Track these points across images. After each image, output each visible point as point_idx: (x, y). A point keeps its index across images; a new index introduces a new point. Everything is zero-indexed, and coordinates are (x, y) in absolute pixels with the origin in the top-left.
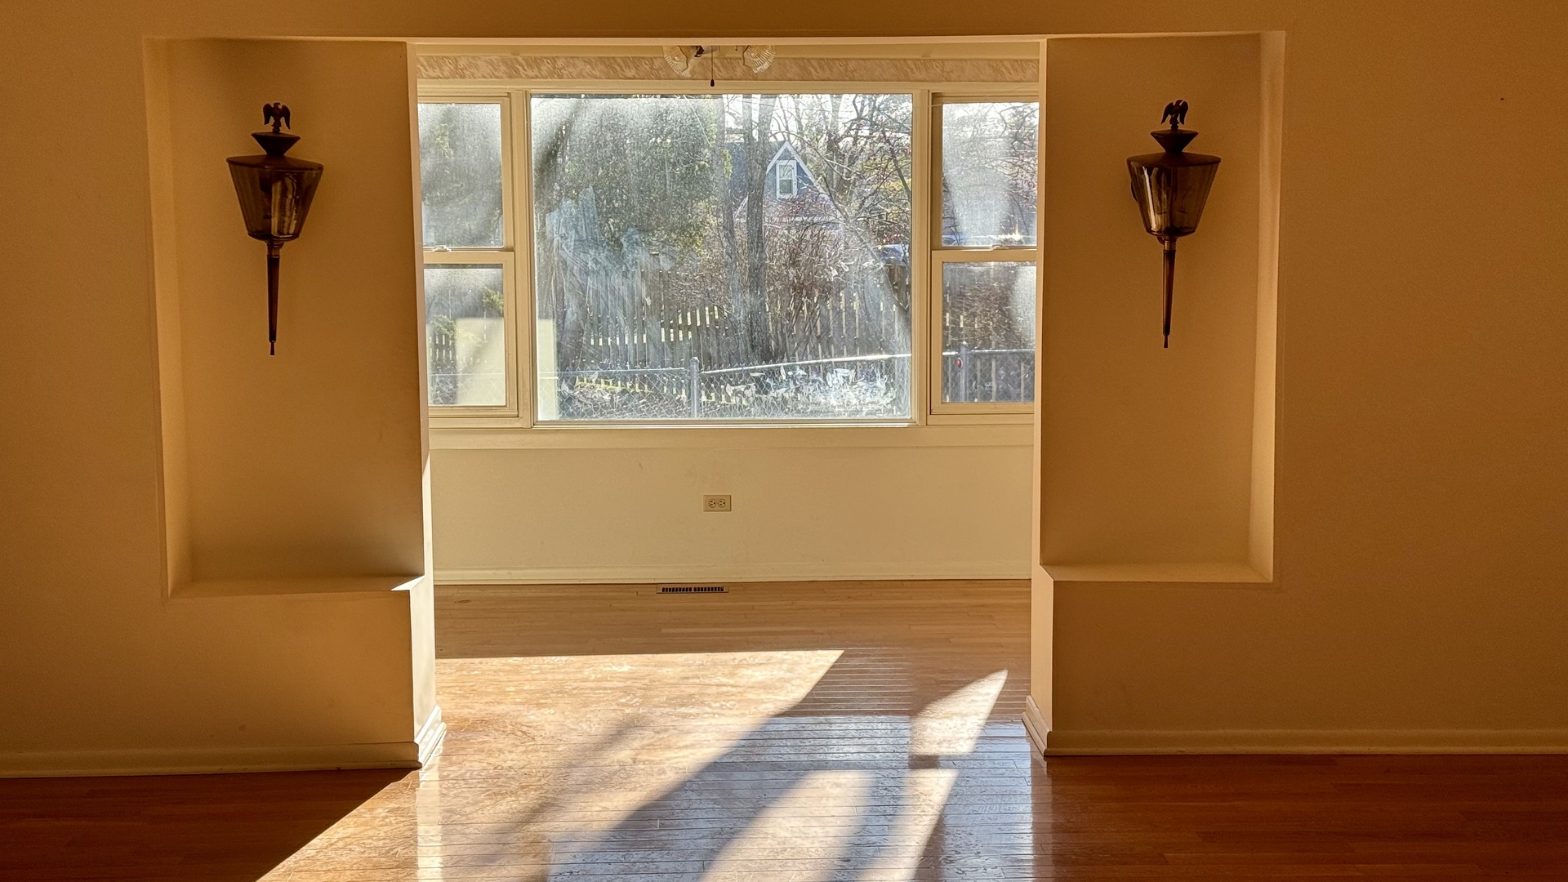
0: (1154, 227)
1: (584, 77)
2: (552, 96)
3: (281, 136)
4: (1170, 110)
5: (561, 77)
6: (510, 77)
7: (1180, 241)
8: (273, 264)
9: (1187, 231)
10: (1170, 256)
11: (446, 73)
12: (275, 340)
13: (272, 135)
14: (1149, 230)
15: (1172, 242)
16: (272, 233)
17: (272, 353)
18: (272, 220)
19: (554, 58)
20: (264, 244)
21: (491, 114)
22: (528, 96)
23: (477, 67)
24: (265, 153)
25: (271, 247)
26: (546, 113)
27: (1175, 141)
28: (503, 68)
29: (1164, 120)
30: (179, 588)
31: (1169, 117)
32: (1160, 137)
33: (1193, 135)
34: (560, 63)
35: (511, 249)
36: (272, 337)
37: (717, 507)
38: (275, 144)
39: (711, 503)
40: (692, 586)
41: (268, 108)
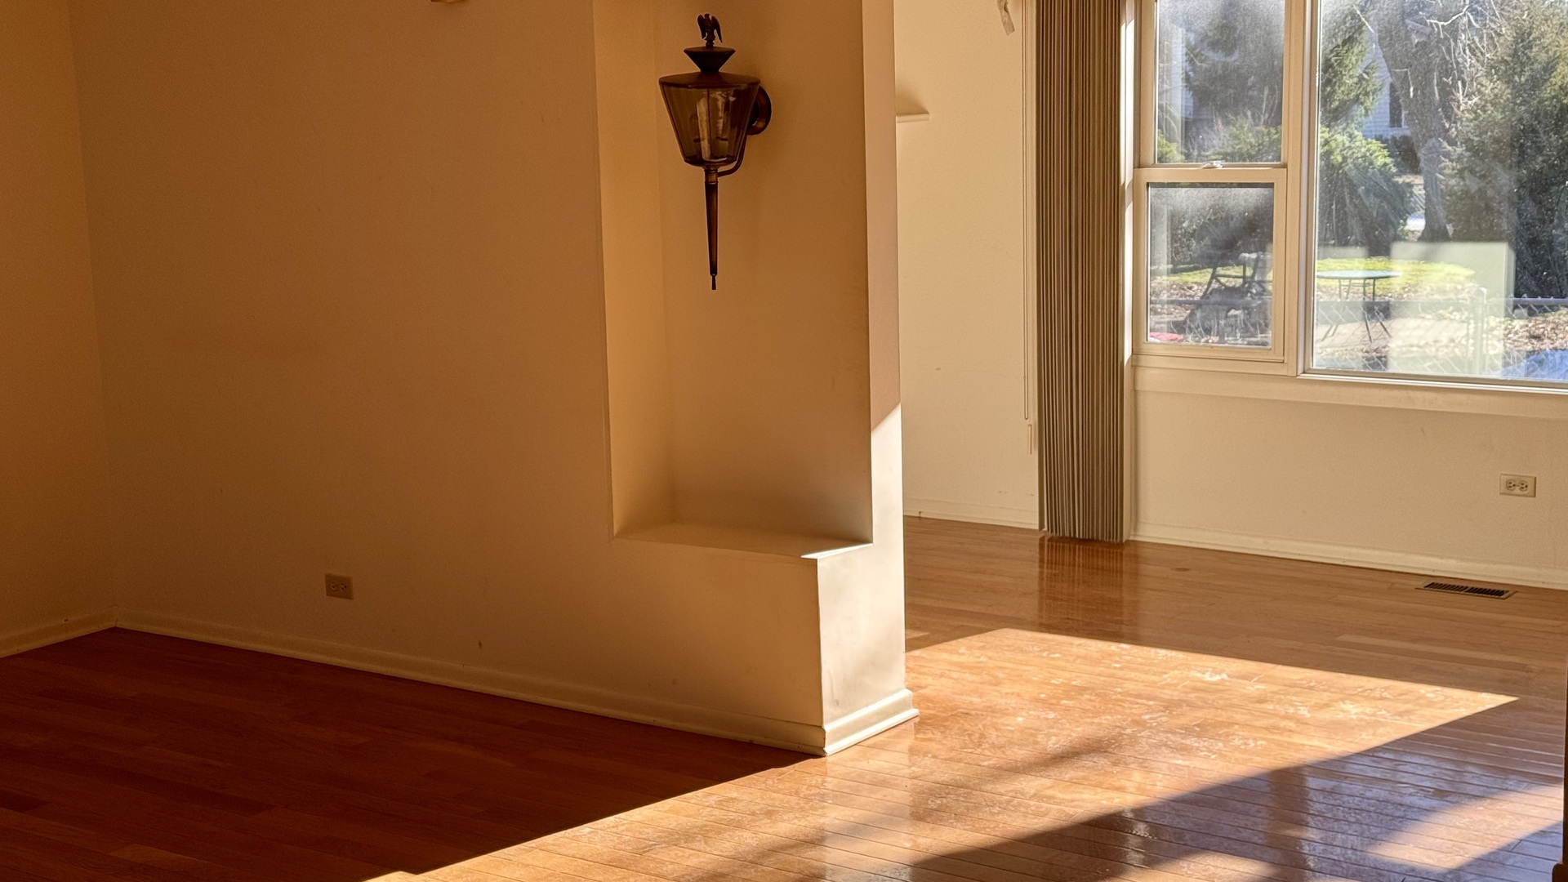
3: (714, 50)
8: (711, 190)
12: (716, 273)
13: (706, 50)
16: (704, 157)
17: (714, 287)
18: (702, 143)
20: (701, 170)
24: (699, 70)
25: (708, 173)
35: (1285, 166)
36: (714, 270)
37: (1517, 490)
38: (709, 60)
39: (1510, 485)
40: (1471, 585)
41: (700, 20)
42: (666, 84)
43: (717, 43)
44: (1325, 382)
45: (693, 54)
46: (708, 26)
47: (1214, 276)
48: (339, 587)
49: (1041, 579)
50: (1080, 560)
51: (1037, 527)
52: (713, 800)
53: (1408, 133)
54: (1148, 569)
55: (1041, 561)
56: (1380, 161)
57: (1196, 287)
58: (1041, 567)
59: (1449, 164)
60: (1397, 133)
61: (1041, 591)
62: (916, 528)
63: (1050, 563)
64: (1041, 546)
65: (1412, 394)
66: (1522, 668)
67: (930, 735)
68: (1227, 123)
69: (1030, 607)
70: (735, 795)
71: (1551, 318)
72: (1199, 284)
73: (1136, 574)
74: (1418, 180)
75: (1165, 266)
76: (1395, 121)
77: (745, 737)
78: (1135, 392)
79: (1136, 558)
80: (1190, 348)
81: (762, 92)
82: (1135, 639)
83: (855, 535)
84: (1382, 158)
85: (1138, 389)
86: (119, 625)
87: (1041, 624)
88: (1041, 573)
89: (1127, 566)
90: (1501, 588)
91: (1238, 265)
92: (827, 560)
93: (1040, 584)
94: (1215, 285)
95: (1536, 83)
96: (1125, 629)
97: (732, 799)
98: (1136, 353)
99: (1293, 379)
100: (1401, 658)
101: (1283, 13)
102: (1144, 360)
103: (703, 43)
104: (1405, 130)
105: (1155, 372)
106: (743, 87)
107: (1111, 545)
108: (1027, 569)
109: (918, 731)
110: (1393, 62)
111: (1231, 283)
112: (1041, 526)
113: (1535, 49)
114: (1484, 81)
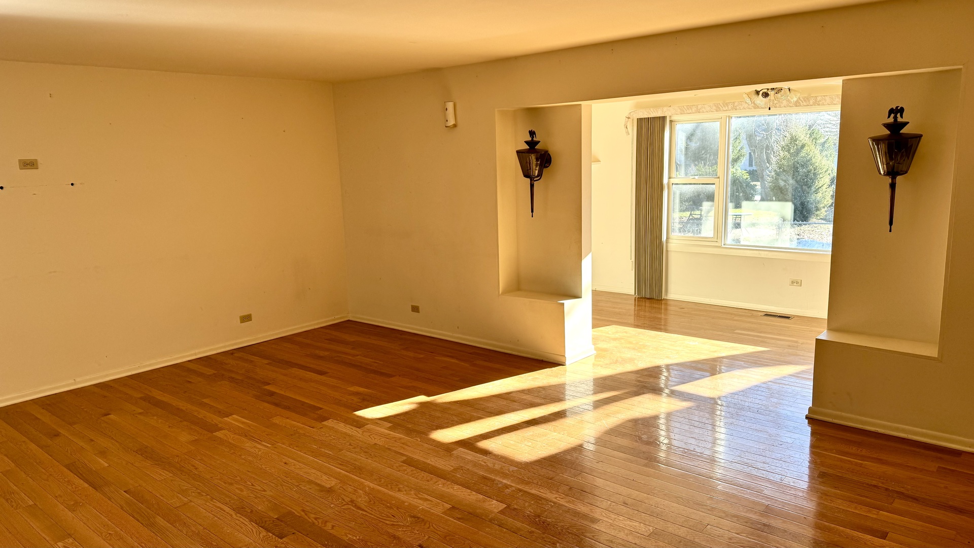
0: (882, 173)
1: (745, 109)
2: (740, 117)
3: (534, 141)
4: (891, 111)
5: (736, 110)
6: (717, 111)
7: (899, 179)
8: (532, 186)
9: (902, 172)
10: (893, 186)
11: (693, 111)
13: (531, 141)
14: (880, 173)
15: (894, 178)
16: (530, 176)
17: (532, 217)
19: (734, 102)
20: (529, 179)
21: (716, 125)
22: (730, 117)
23: (704, 108)
25: (531, 180)
26: (736, 123)
27: (895, 127)
28: (714, 108)
29: (889, 117)
30: (507, 291)
31: (892, 115)
32: (887, 126)
33: (906, 123)
34: (736, 104)
35: (719, 178)
36: (532, 211)
37: (795, 284)
38: (532, 144)
39: (793, 282)
40: (779, 315)
41: (530, 132)
42: (518, 152)
43: (535, 139)
44: (731, 248)
45: (527, 142)
46: (532, 133)
47: (691, 214)
48: (415, 309)
49: (635, 310)
50: (648, 305)
51: (634, 294)
52: (530, 378)
53: (755, 169)
54: (671, 308)
55: (635, 305)
56: (745, 177)
57: (684, 218)
58: (635, 307)
59: (769, 179)
60: (751, 169)
61: (635, 314)
62: (595, 293)
63: (638, 306)
64: (635, 300)
65: (760, 252)
66: (797, 342)
67: (600, 360)
68: (696, 165)
69: (631, 320)
70: (537, 377)
71: (802, 229)
72: (685, 217)
73: (666, 309)
74: (758, 183)
75: (677, 209)
76: (751, 165)
77: (541, 358)
78: (667, 251)
79: (666, 304)
80: (691, 237)
81: (549, 155)
82: (666, 331)
83: (575, 295)
84: (746, 176)
85: (669, 250)
86: (350, 319)
87: (635, 325)
88: (635, 308)
89: (663, 307)
90: (789, 316)
91: (698, 210)
92: (568, 303)
93: (635, 312)
94: (691, 217)
95: (798, 152)
96: (662, 327)
97: (537, 378)
98: (667, 238)
99: (720, 247)
100: (755, 338)
101: (719, 128)
102: (670, 241)
103: (530, 139)
104: (754, 168)
105: (673, 244)
106: (543, 152)
107: (658, 300)
108: (631, 307)
109: (595, 358)
110: (750, 145)
111: (696, 216)
112: (635, 294)
113: (798, 141)
114: (781, 152)
